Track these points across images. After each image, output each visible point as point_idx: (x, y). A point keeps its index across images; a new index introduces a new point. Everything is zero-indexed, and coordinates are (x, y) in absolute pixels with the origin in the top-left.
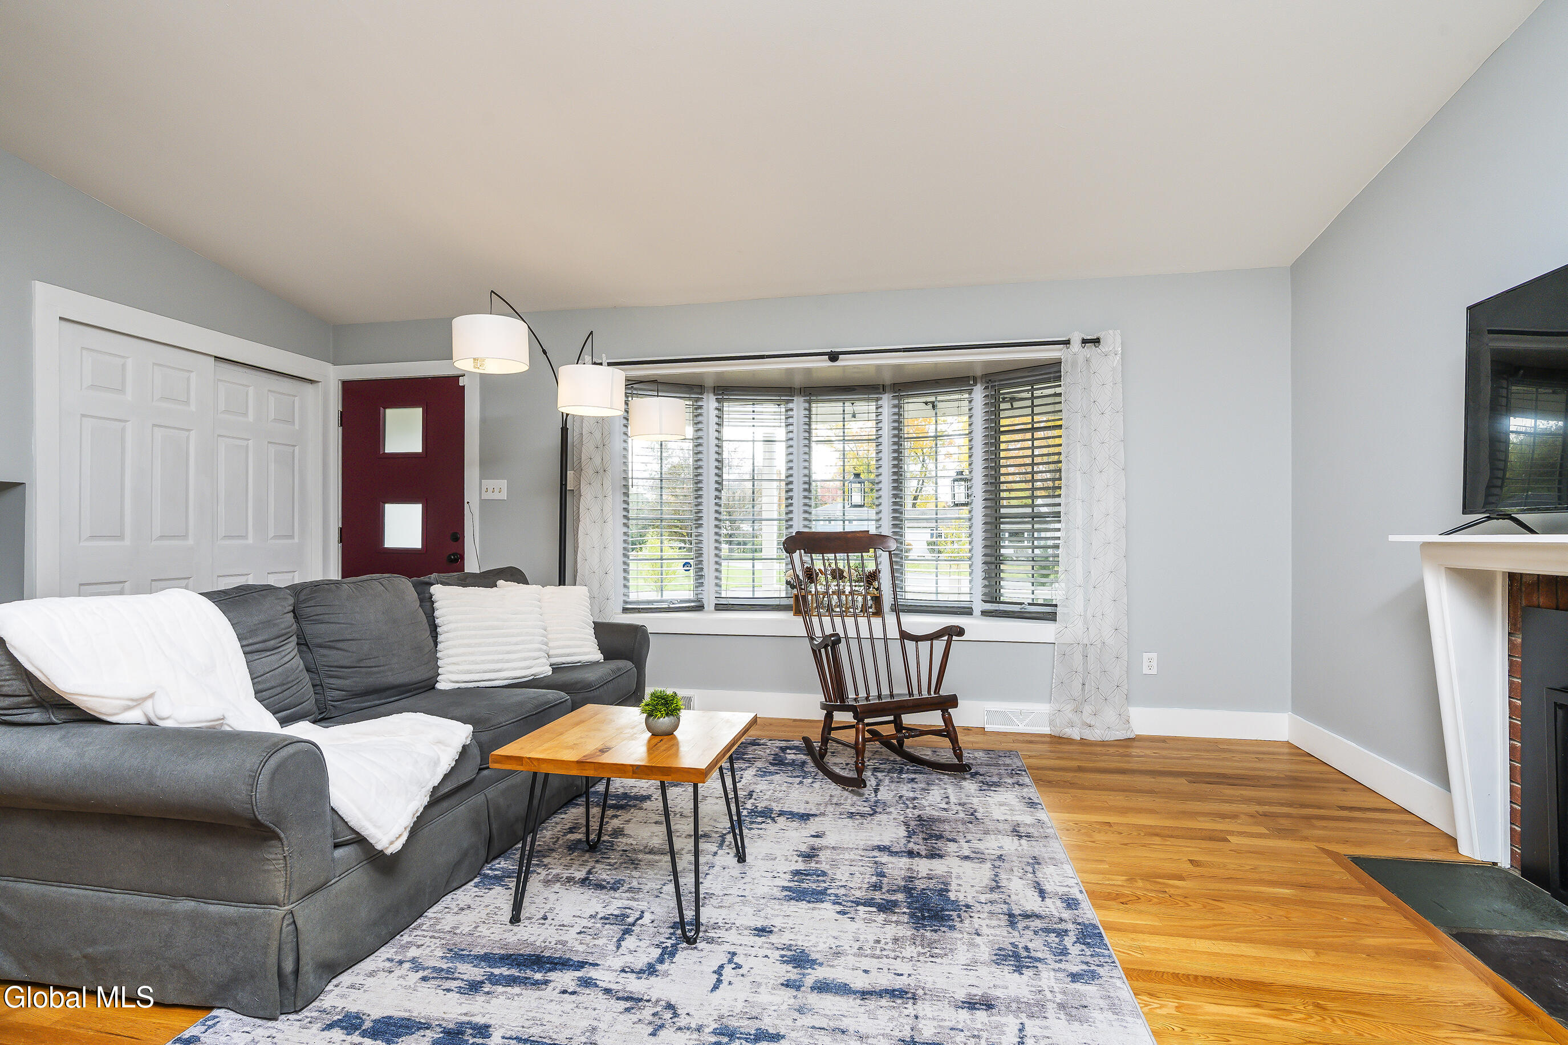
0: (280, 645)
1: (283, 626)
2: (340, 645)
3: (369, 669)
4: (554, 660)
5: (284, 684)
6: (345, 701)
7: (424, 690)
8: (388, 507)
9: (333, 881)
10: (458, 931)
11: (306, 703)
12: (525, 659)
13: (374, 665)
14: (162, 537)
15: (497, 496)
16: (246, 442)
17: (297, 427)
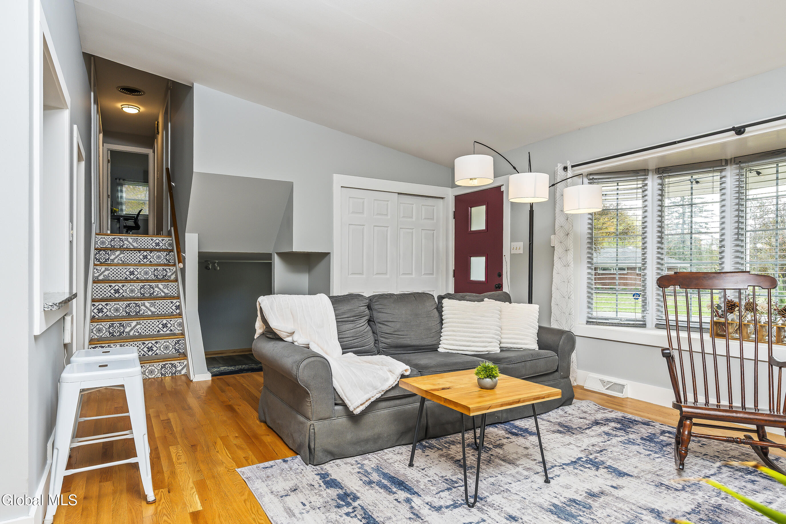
0: (355, 320)
1: (357, 312)
2: (386, 323)
3: (398, 336)
4: (502, 345)
5: (354, 337)
6: (387, 349)
7: (430, 350)
8: (473, 259)
9: (333, 419)
10: (388, 461)
11: (367, 346)
12: (483, 342)
13: (401, 334)
14: (377, 274)
15: (518, 252)
16: (412, 230)
17: (435, 221)
